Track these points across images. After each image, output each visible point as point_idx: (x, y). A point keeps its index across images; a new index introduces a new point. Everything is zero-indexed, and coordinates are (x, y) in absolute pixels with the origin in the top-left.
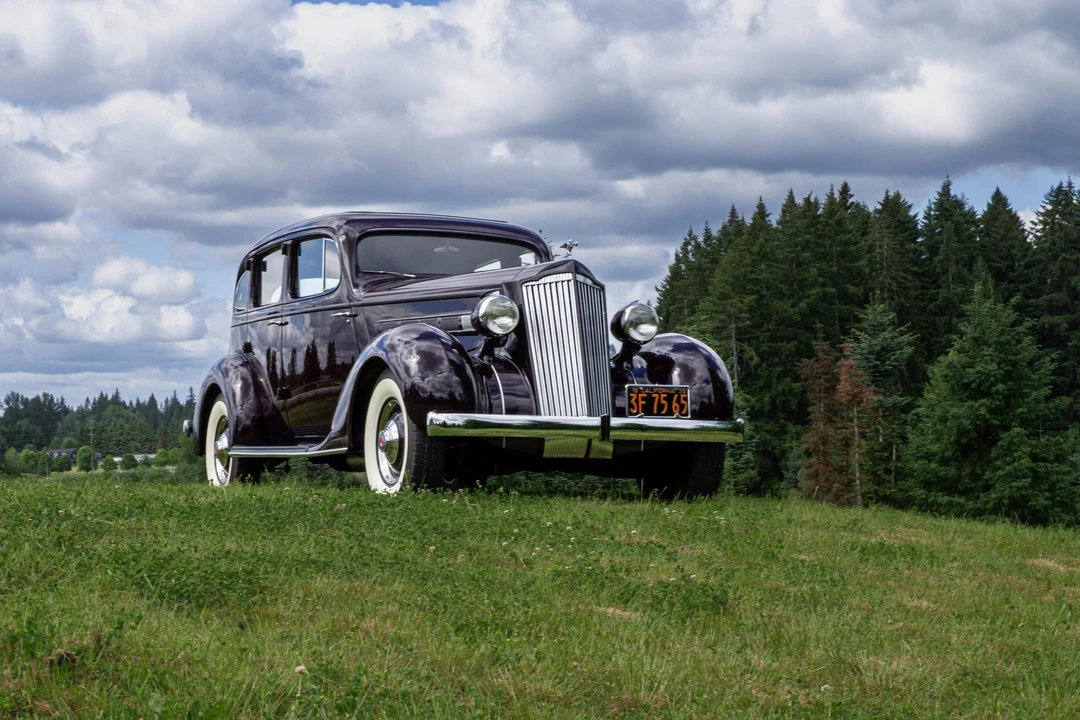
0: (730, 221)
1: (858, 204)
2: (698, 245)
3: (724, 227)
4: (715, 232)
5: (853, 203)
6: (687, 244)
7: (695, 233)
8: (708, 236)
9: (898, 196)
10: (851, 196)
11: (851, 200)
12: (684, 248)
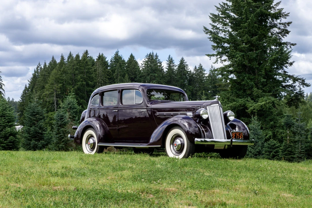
0: (52, 61)
1: (91, 57)
2: (41, 68)
3: (50, 63)
4: (47, 64)
5: (89, 56)
6: (38, 67)
7: (40, 64)
8: (45, 65)
9: (102, 54)
10: (88, 54)
11: (88, 55)
12: (37, 68)
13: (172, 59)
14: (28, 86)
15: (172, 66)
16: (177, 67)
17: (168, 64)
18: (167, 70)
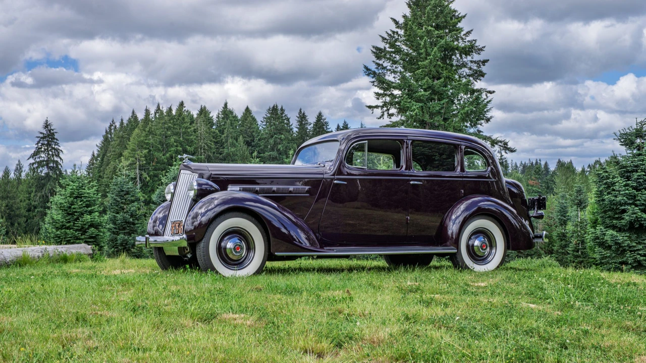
0: (132, 116)
1: (188, 111)
2: (115, 127)
3: (130, 119)
4: (125, 122)
5: (185, 110)
6: (111, 126)
7: (115, 121)
8: (122, 123)
9: (205, 107)
10: (185, 107)
11: (184, 109)
12: (110, 128)
13: (304, 114)
14: (96, 153)
15: (304, 124)
16: (312, 125)
17: (299, 121)
18: (297, 130)
